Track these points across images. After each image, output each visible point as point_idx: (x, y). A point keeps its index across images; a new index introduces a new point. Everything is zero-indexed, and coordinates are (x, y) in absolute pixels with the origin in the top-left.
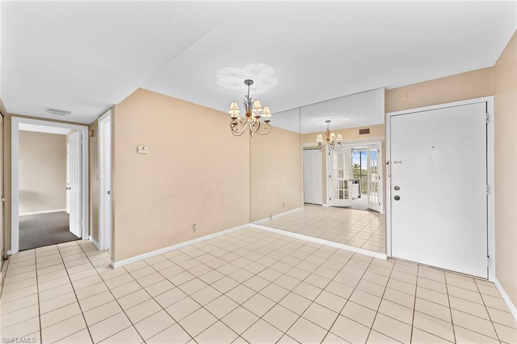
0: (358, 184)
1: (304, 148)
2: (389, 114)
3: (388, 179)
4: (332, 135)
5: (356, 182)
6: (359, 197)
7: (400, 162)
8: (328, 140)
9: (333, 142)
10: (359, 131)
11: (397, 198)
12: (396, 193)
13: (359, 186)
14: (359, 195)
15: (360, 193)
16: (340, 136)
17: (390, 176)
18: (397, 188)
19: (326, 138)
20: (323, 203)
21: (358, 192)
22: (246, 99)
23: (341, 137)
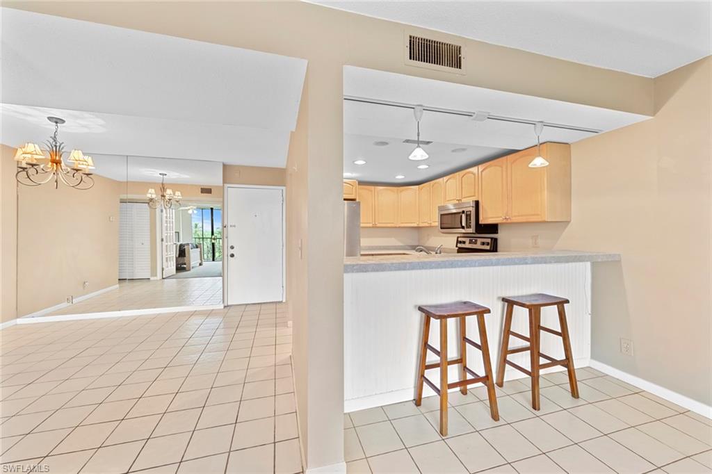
0: (199, 249)
1: (121, 199)
2: (226, 185)
3: (226, 240)
4: (169, 192)
5: (197, 247)
6: (200, 264)
7: (235, 226)
8: (163, 196)
9: (170, 200)
10: (200, 190)
11: (232, 256)
12: (231, 252)
13: (201, 252)
14: (200, 261)
15: (201, 260)
16: (178, 193)
17: (227, 237)
18: (232, 248)
19: (161, 194)
20: (152, 276)
21: (199, 257)
22: (52, 141)
23: (180, 194)
